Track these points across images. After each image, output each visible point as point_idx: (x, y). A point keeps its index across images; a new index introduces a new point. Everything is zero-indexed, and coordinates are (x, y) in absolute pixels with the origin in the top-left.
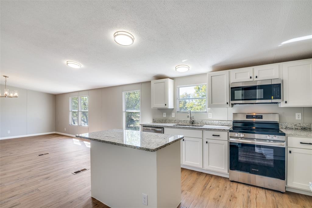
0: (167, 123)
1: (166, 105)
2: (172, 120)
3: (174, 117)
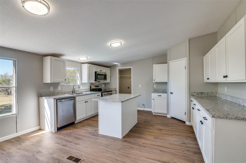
0: (55, 95)
1: (65, 80)
2: (60, 92)
3: (60, 89)
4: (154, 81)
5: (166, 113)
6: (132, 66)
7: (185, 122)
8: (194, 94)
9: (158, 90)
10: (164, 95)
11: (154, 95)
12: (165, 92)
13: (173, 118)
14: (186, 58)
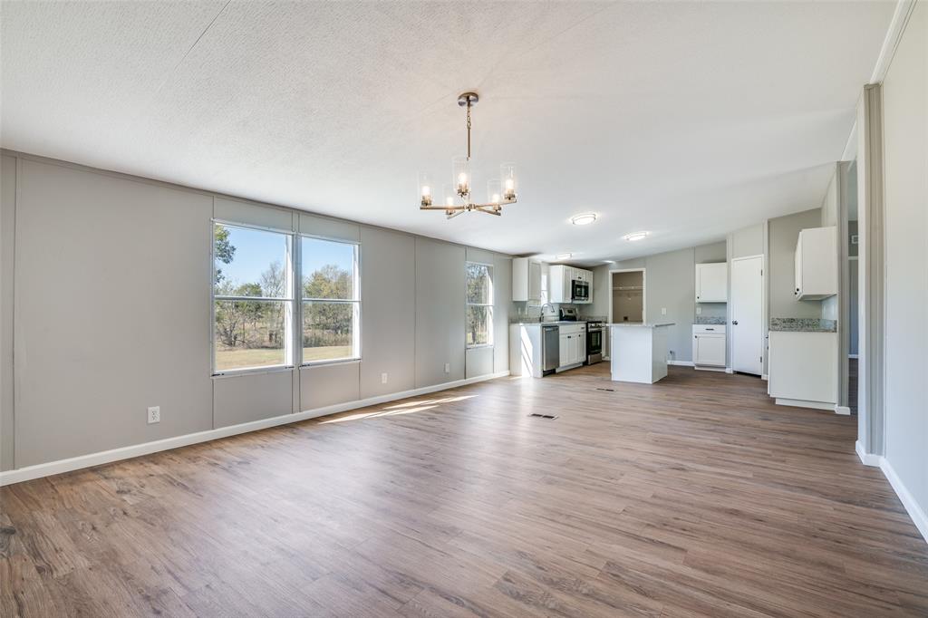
4: (697, 300)
5: (724, 364)
6: (644, 267)
7: (760, 376)
8: (777, 322)
9: (706, 318)
10: (719, 329)
11: (698, 329)
12: (722, 322)
13: (739, 373)
14: (763, 255)
